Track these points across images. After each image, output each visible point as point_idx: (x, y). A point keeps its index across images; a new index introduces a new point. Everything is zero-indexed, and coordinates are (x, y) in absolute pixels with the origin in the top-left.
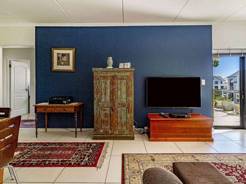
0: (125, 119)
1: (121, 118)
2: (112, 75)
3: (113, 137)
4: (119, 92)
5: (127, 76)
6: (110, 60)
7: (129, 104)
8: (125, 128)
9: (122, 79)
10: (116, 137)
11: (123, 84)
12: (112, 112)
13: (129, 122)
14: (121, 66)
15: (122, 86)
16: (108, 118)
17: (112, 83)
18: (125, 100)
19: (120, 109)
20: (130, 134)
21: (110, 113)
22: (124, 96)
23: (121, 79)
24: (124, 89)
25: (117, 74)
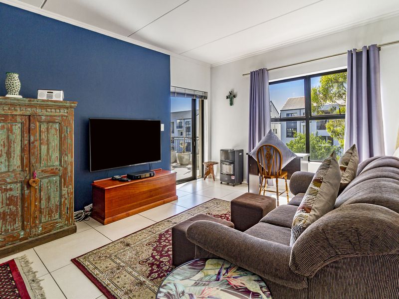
0: (58, 199)
1: (49, 199)
2: (28, 113)
3: (31, 242)
4: (44, 148)
5: (62, 116)
6: (15, 81)
7: (66, 169)
8: (57, 216)
9: (51, 121)
10: (37, 240)
11: (52, 131)
12: (27, 192)
13: (66, 202)
14: (42, 95)
15: (50, 136)
16: (16, 205)
17: (27, 130)
18: (57, 163)
19: (45, 181)
20: (67, 225)
21: (23, 194)
22: (55, 155)
23: (48, 122)
24: (55, 142)
25: (39, 111)
